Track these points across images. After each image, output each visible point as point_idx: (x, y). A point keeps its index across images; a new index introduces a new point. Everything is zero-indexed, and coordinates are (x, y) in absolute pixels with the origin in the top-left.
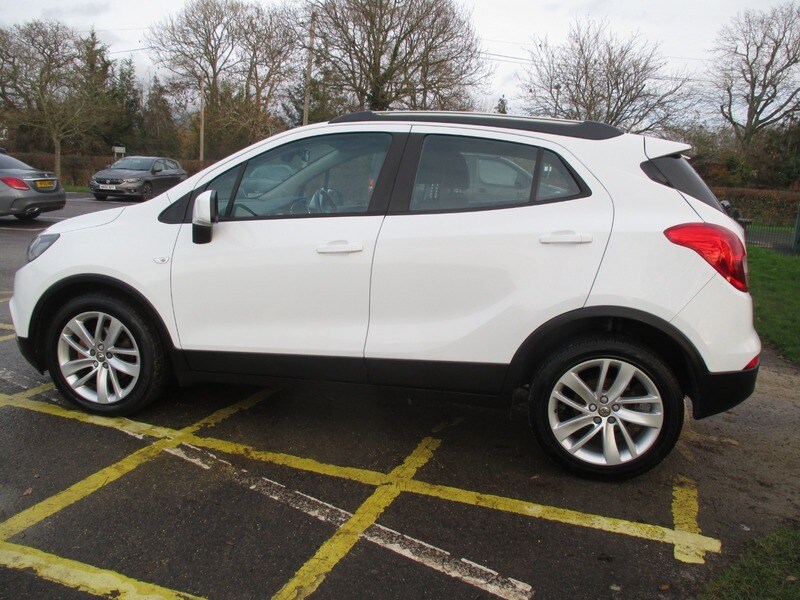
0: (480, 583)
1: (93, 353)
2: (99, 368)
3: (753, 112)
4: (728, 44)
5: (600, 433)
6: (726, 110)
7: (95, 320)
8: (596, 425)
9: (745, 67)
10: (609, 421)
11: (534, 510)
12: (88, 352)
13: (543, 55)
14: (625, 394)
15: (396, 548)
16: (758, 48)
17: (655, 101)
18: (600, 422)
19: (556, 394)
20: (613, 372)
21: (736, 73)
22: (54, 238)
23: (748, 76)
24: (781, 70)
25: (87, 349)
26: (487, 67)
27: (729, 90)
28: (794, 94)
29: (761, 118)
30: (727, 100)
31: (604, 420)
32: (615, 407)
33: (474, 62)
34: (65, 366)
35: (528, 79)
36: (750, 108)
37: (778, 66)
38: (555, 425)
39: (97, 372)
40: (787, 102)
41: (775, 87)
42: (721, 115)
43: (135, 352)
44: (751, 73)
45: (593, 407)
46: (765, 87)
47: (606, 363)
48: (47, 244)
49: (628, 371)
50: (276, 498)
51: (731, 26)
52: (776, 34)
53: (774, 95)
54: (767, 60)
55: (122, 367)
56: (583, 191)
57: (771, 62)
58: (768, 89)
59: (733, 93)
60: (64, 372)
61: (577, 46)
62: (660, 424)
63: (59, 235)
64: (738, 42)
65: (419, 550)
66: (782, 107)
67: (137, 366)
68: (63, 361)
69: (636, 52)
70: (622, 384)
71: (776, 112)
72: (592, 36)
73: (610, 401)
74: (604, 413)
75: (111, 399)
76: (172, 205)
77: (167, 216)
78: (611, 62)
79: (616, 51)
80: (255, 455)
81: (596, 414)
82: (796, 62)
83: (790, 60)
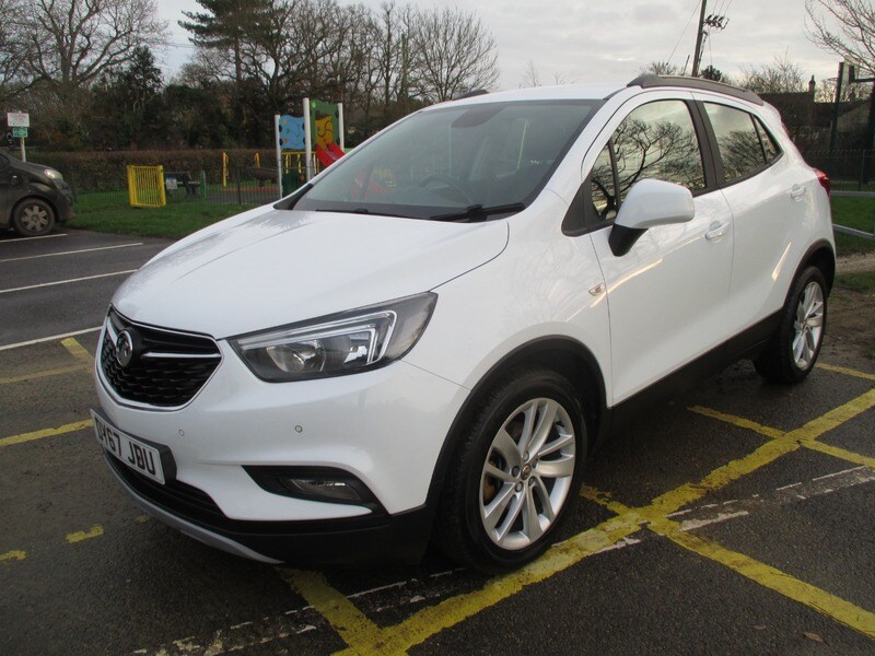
1: (516, 472)
3: (66, 64)
6: (37, 63)
9: (42, 13)
12: (510, 473)
24: (85, 20)
25: (509, 470)
27: (35, 40)
28: (106, 48)
29: (78, 72)
30: (36, 51)
34: (490, 516)
36: (62, 59)
37: (85, 14)
39: (525, 499)
40: (102, 56)
41: (88, 37)
42: (32, 69)
43: (570, 437)
46: (74, 36)
53: (89, 47)
55: (553, 470)
56: (779, 150)
57: (72, 11)
60: (488, 527)
62: (821, 322)
66: (98, 60)
67: (571, 456)
70: (812, 301)
71: (94, 65)
76: (570, 208)
82: (98, 10)
83: (90, 9)
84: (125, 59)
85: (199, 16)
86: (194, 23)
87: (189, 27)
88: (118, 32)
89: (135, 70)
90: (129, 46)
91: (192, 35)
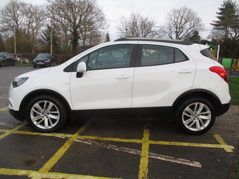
0: (187, 163)
1: (42, 114)
2: (45, 118)
3: (177, 36)
4: (169, 17)
5: (195, 123)
6: (170, 35)
7: (44, 103)
8: (194, 121)
9: (174, 23)
10: (197, 119)
11: (186, 144)
12: (41, 113)
13: (124, 20)
14: (201, 112)
15: (159, 158)
16: (177, 18)
17: (155, 33)
18: (195, 120)
19: (184, 113)
20: (198, 106)
21: (172, 25)
22: (26, 79)
23: (175, 26)
24: (183, 24)
25: (41, 112)
26: (108, 23)
27: (171, 30)
28: (187, 31)
29: (179, 37)
30: (170, 33)
31: (196, 119)
32: (199, 115)
33: (104, 22)
34: (33, 119)
35: (120, 27)
36: (176, 34)
37: (183, 23)
38: (184, 122)
39: (44, 120)
40: (186, 33)
41: (182, 29)
42: (169, 37)
43: (58, 112)
44: (176, 25)
45: (193, 116)
46: (180, 29)
47: (197, 104)
48: (25, 80)
49: (202, 105)
50: (118, 150)
51: (170, 12)
52: (182, 15)
53: (182, 31)
54: (180, 22)
55: (54, 117)
56: (187, 59)
57: (181, 22)
58: (181, 30)
59: (172, 30)
60: (33, 121)
61: (133, 18)
62: (210, 118)
63: (28, 78)
64: (172, 17)
65: (166, 158)
66: (185, 34)
67: (59, 116)
68: (32, 117)
69: (149, 20)
70: (201, 109)
71: (183, 36)
72: (137, 15)
73: (198, 114)
74: (196, 117)
75: (50, 127)
76: (68, 67)
77: (66, 70)
78: (143, 22)
79: (144, 19)
80: (101, 139)
81: (194, 117)
82: (187, 22)
83: (185, 22)
84: (192, 34)
85: (216, 22)
86: (215, 23)
87: (213, 24)
88: (191, 27)
89: (194, 36)
90: (193, 30)
91: (213, 26)
